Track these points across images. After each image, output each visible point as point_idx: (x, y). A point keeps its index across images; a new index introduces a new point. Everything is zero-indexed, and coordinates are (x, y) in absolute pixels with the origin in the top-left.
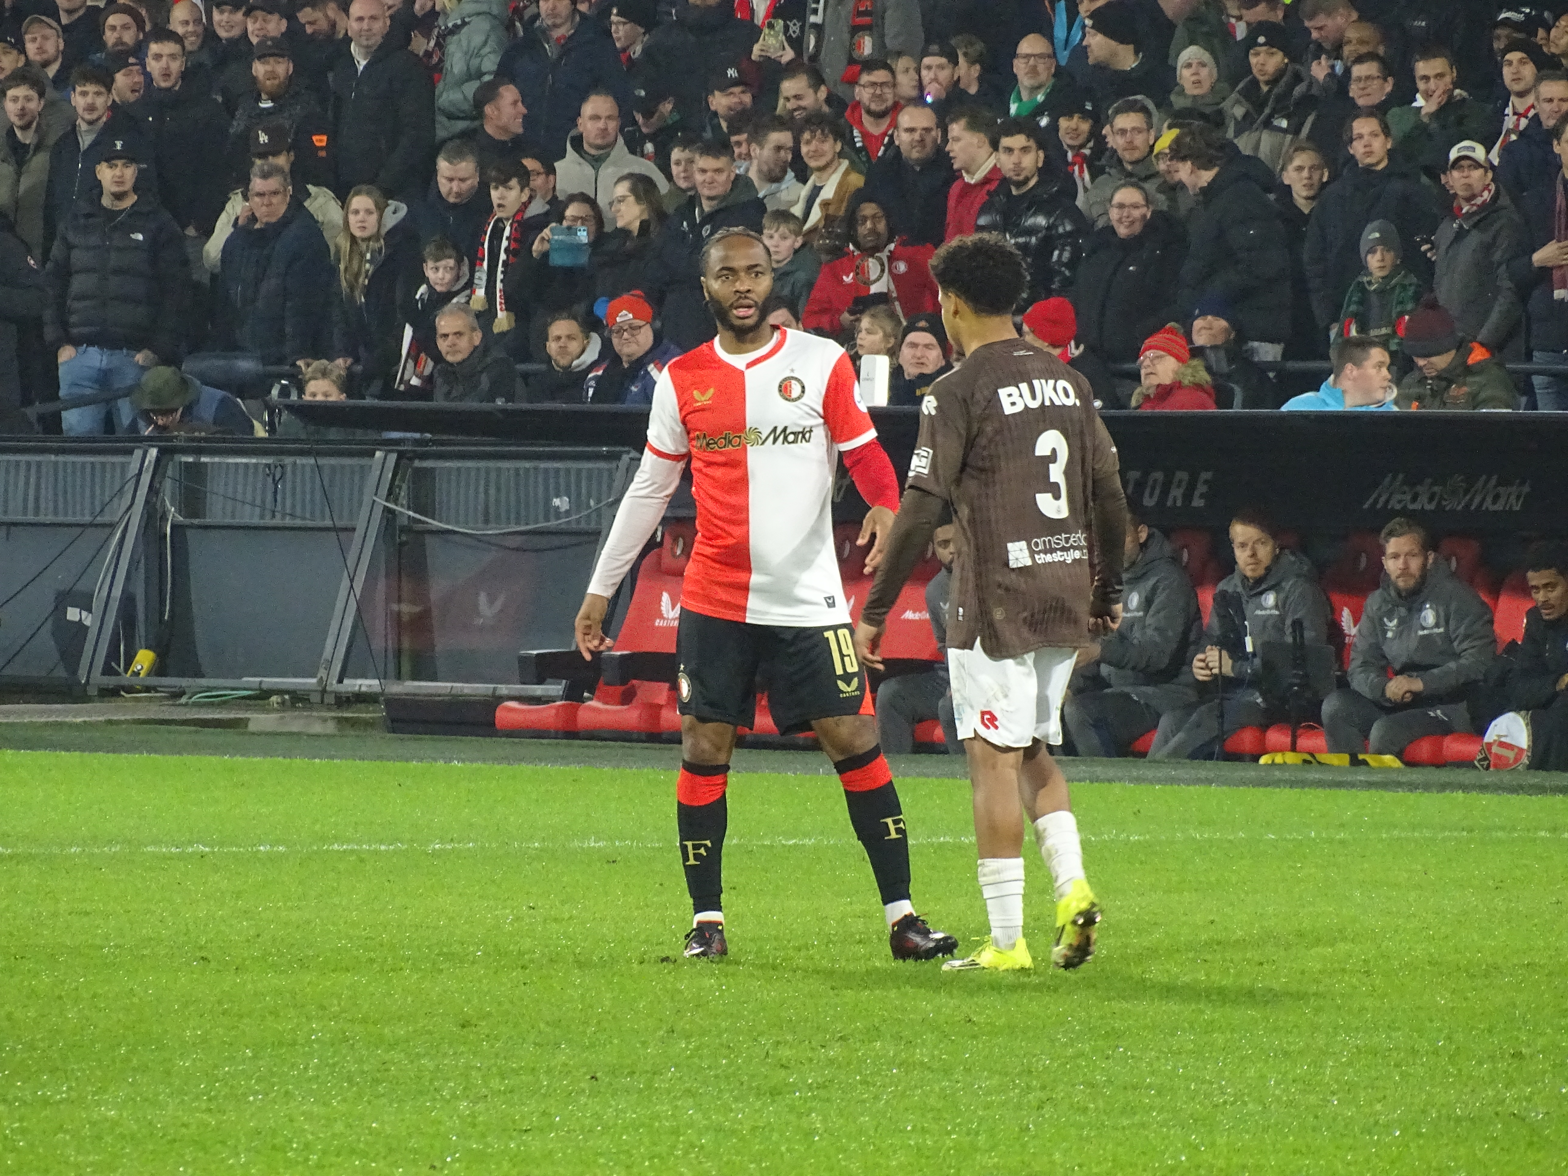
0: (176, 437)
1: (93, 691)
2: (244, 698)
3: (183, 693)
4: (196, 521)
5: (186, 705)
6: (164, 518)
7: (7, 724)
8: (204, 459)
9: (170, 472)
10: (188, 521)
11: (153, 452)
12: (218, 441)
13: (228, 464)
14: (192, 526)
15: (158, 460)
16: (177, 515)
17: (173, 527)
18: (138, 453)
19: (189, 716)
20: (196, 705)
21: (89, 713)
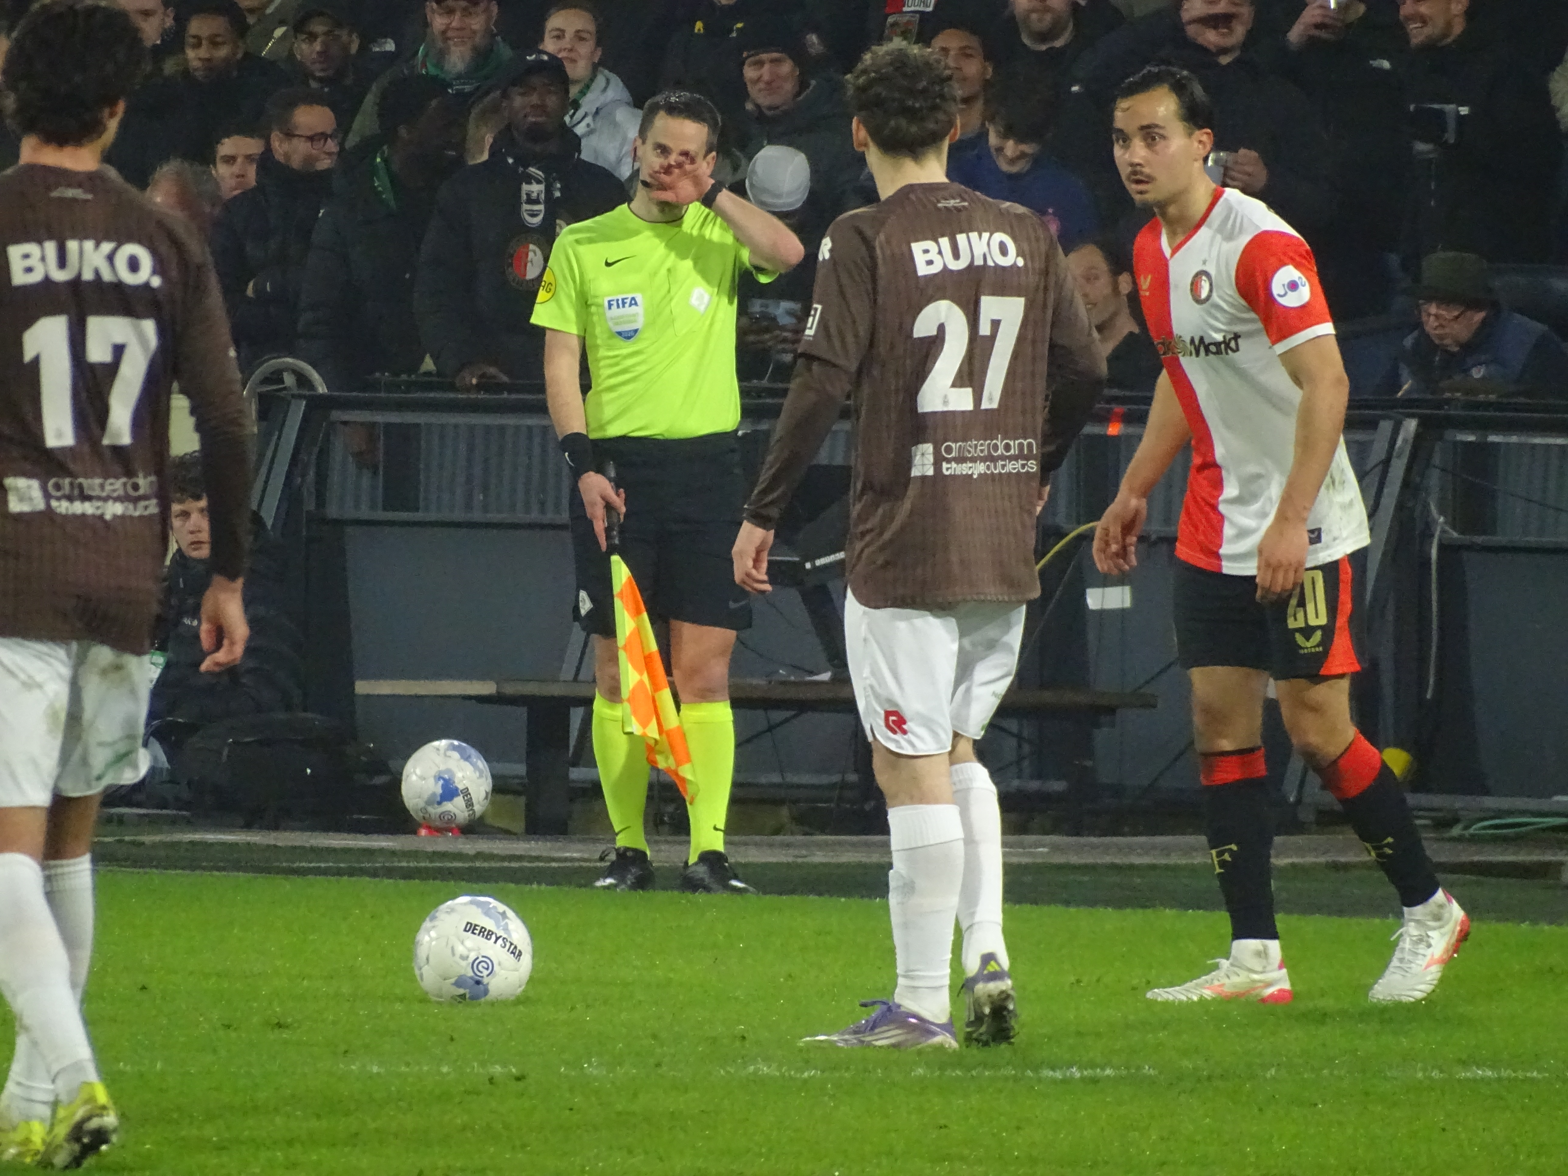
0: (1448, 401)
1: (1307, 815)
2: (1555, 829)
3: (1456, 821)
4: (1479, 539)
5: (1459, 839)
6: (1427, 534)
7: (1167, 867)
8: (1493, 438)
9: (1437, 460)
10: (1467, 539)
11: (1411, 426)
12: (1516, 408)
13: (1534, 446)
14: (1470, 547)
15: (1418, 436)
16: (1447, 528)
17: (1442, 547)
18: (1386, 426)
19: (1464, 858)
20: (1474, 840)
21: (1300, 851)
